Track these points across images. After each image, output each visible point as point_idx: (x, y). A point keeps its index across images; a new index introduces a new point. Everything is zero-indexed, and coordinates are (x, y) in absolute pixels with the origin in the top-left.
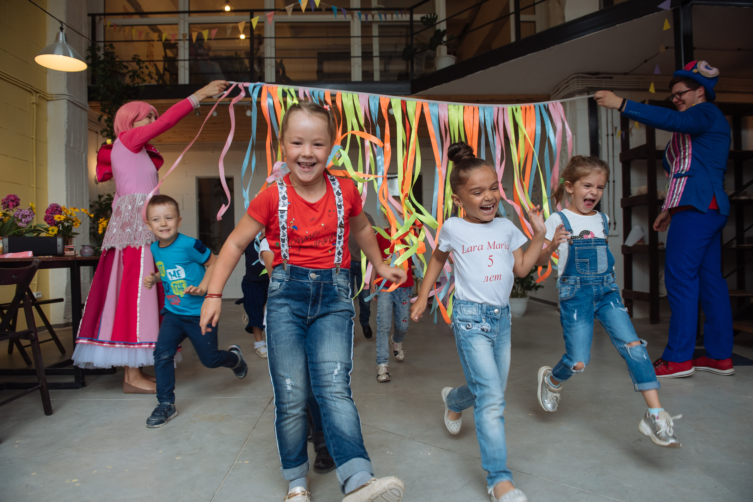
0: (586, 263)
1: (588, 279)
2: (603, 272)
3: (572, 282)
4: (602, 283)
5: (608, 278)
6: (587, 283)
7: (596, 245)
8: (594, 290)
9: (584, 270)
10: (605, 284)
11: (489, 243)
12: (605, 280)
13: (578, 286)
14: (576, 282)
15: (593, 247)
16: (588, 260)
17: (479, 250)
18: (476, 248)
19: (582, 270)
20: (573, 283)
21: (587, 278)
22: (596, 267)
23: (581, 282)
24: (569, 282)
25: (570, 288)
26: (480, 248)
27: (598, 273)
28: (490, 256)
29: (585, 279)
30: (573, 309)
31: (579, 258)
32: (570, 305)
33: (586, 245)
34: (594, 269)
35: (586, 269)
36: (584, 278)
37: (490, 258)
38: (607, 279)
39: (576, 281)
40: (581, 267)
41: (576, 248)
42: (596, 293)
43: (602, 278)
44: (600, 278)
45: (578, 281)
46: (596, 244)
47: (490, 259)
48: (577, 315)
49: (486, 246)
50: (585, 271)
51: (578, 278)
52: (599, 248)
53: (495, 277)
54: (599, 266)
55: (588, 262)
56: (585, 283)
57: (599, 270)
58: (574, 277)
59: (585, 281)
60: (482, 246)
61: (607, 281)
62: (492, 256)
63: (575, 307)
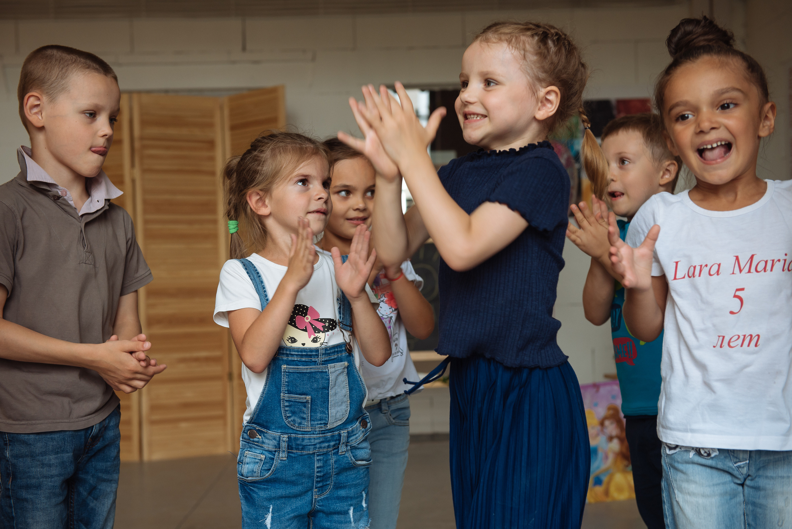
0: (304, 404)
1: (306, 442)
2: (340, 423)
3: (269, 445)
4: (336, 447)
5: (349, 435)
6: (303, 449)
7: (326, 362)
8: (317, 465)
9: (298, 420)
10: (342, 448)
11: (737, 258)
12: (343, 440)
13: (283, 455)
14: (278, 446)
15: (320, 368)
16: (309, 397)
17: (710, 275)
18: (705, 270)
19: (294, 421)
20: (271, 448)
21: (303, 439)
22: (324, 413)
23: (289, 447)
24: (263, 443)
25: (263, 457)
26: (714, 270)
27: (329, 427)
28: (738, 290)
29: (299, 442)
30: (265, 503)
31: (289, 392)
32: (261, 494)
33: (306, 363)
34: (321, 420)
35: (304, 419)
36: (296, 439)
37: (738, 293)
38: (348, 437)
39: (279, 444)
40: (294, 413)
41: (284, 367)
42: (318, 472)
43: (337, 437)
44: (333, 436)
45: (284, 445)
46: (327, 358)
47: (735, 296)
48: (272, 518)
49: (728, 263)
50: (300, 423)
51: (285, 437)
52: (333, 370)
53: (742, 337)
54: (332, 411)
55: (307, 402)
56: (297, 449)
57: (331, 420)
58: (277, 434)
59: (298, 445)
60: (719, 265)
61: (347, 444)
62: (743, 289)
63: (270, 499)
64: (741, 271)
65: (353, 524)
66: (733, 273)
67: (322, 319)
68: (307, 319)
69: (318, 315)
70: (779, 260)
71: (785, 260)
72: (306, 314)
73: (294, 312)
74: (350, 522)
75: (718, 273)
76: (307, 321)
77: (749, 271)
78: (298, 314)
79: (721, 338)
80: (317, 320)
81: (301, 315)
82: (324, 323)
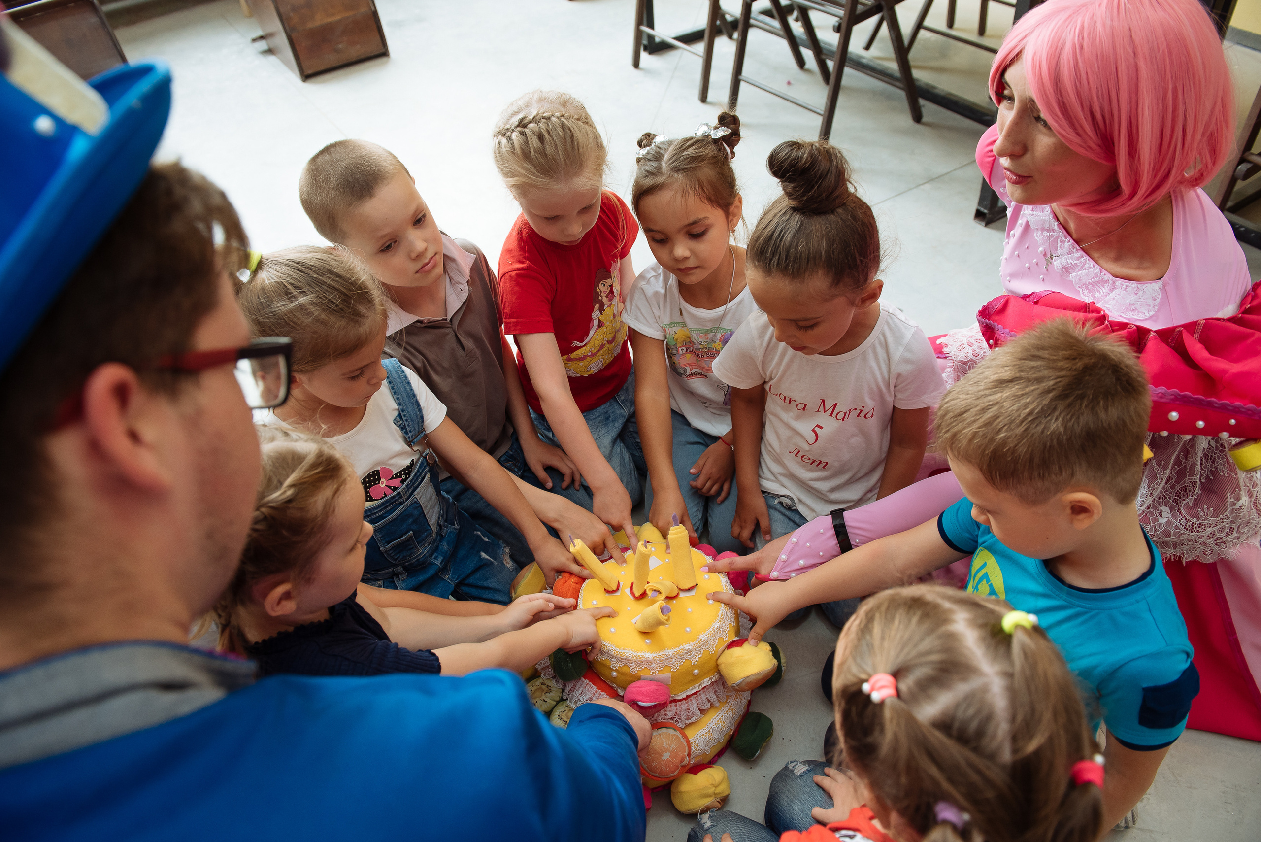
0: (408, 540)
11: (824, 401)
16: (410, 534)
49: (815, 403)
55: (410, 538)
60: (807, 403)
64: (825, 412)
65: (495, 563)
66: (818, 411)
67: (396, 474)
68: (382, 483)
69: (391, 471)
70: (855, 409)
71: (861, 411)
72: (379, 479)
73: (366, 488)
74: (492, 563)
75: (804, 409)
76: (383, 486)
77: (831, 415)
78: (371, 486)
79: (797, 451)
80: (392, 478)
81: (375, 484)
82: (400, 476)
